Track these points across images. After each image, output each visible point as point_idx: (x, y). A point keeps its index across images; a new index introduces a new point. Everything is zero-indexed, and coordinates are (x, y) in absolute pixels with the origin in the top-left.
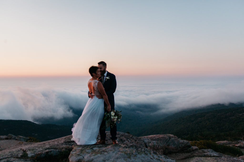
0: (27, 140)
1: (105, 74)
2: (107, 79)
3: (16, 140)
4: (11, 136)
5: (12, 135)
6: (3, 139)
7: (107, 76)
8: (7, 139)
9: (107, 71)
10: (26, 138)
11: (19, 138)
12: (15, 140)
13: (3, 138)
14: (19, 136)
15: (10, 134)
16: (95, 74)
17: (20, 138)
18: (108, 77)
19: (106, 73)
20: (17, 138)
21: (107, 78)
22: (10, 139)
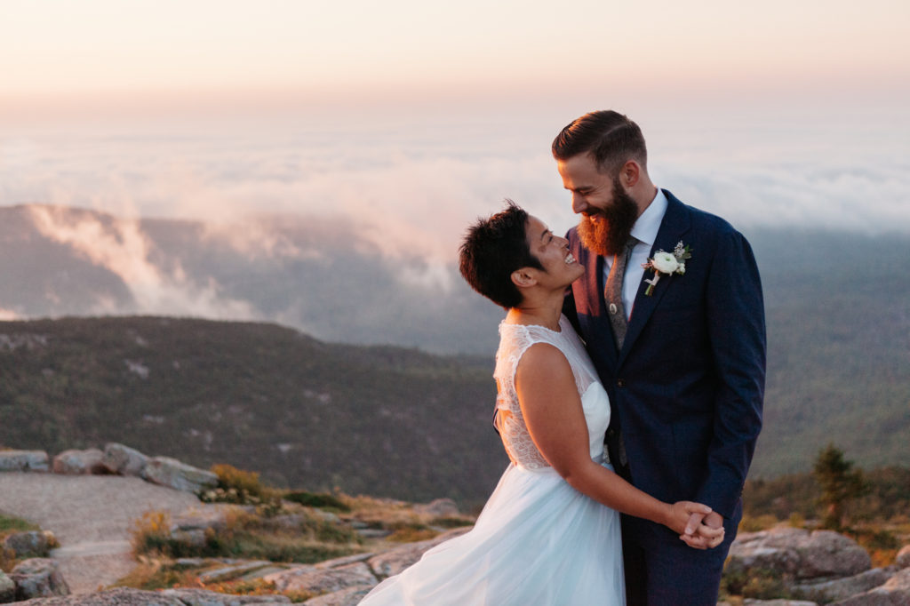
0: (203, 484)
1: (647, 227)
2: (664, 276)
3: (148, 480)
4: (122, 453)
5: (128, 450)
6: (82, 472)
7: (664, 242)
8: (101, 470)
9: (666, 193)
10: (201, 476)
11: (160, 470)
12: (140, 482)
13: (82, 465)
14: (160, 459)
15: (116, 446)
16: (531, 272)
17: (169, 471)
18: (670, 250)
19: (657, 209)
20: (150, 471)
21: (667, 263)
22: (119, 473)
